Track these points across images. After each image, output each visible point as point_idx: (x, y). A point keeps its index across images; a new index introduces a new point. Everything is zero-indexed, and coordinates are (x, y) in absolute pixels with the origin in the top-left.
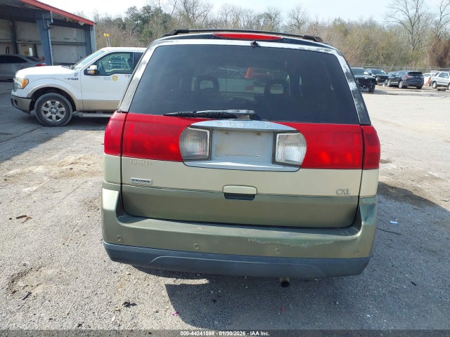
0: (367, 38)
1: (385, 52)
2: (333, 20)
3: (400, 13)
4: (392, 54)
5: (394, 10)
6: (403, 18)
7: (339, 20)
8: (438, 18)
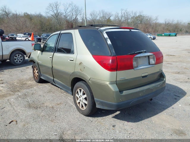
0: (41, 21)
1: (49, 27)
2: (24, 13)
3: (51, 12)
4: (52, 28)
5: (49, 10)
6: (52, 13)
7: (26, 13)
8: (65, 14)
